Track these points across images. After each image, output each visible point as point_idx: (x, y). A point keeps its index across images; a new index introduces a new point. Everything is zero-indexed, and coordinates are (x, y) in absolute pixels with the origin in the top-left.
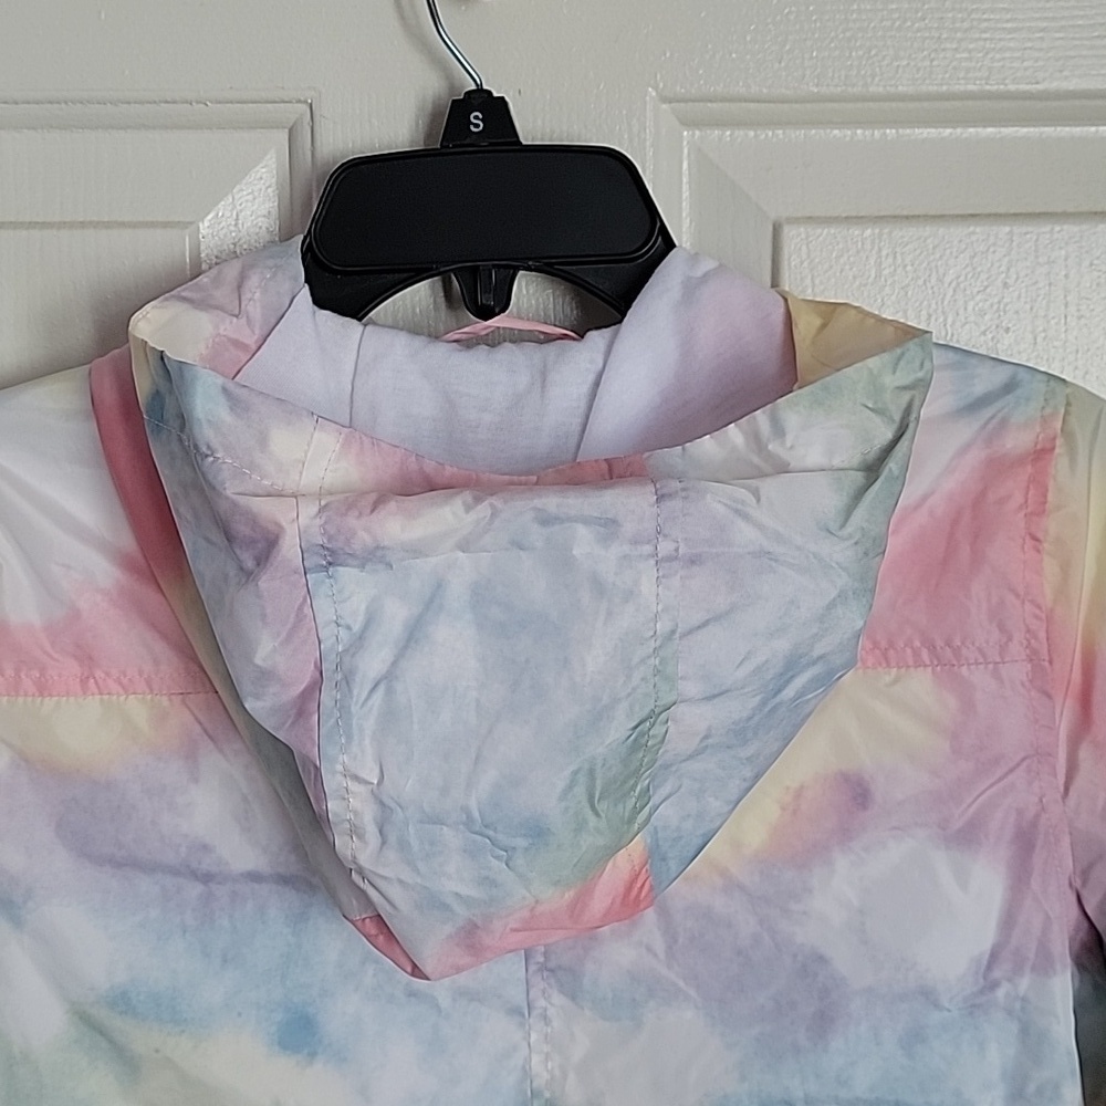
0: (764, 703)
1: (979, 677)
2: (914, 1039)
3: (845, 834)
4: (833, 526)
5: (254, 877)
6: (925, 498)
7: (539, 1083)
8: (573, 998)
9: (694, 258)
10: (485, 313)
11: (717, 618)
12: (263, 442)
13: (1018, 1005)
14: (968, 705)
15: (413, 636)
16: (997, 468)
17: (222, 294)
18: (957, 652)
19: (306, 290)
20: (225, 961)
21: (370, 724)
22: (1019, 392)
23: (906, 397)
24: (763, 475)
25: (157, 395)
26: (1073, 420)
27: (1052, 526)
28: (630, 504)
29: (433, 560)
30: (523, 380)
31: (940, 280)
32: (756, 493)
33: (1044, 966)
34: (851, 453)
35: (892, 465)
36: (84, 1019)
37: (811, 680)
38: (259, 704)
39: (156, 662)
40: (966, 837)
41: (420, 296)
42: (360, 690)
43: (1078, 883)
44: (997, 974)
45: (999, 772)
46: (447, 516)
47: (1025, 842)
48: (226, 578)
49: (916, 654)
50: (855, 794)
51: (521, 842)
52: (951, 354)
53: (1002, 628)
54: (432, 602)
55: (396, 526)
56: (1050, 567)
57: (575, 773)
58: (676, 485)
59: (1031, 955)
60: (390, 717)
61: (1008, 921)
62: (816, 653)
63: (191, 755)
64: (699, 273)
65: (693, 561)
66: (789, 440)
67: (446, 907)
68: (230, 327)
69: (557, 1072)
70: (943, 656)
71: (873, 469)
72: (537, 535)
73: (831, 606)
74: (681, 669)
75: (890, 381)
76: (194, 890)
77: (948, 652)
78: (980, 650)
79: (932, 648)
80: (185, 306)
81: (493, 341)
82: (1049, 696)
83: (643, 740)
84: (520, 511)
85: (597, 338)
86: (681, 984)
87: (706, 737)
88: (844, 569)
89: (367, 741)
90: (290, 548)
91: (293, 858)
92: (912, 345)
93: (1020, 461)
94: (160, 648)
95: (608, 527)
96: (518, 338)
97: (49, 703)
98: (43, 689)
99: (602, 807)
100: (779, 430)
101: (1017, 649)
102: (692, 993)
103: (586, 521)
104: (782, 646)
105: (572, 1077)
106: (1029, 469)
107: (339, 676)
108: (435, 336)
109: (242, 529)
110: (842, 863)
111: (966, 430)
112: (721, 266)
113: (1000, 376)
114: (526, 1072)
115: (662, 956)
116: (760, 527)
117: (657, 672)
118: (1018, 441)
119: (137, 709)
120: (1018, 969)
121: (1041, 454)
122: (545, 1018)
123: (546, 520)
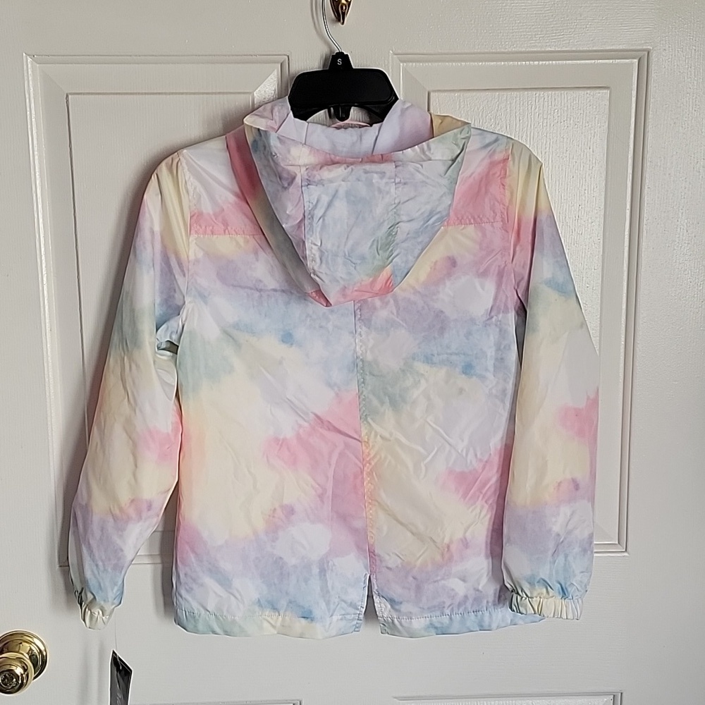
0: (424, 224)
1: (488, 227)
2: (469, 334)
3: (449, 275)
4: (443, 175)
5: (275, 290)
6: (472, 174)
7: (359, 354)
8: (369, 328)
9: (404, 102)
10: (342, 119)
11: (411, 199)
12: (289, 151)
13: (499, 323)
14: (484, 235)
15: (330, 205)
16: (493, 164)
17: (267, 114)
18: (481, 220)
19: (291, 113)
20: (266, 316)
21: (318, 229)
22: (499, 142)
23: (464, 141)
24: (424, 161)
25: (255, 141)
26: (514, 150)
27: (507, 181)
28: (388, 168)
29: (335, 184)
30: (355, 138)
31: (478, 109)
32: (422, 166)
33: (506, 310)
34: (448, 156)
35: (459, 159)
36: (225, 332)
37: (438, 219)
38: (287, 225)
39: (245, 225)
40: (484, 274)
41: (322, 114)
42: (316, 220)
43: (516, 287)
44: (493, 314)
45: (493, 255)
46: (340, 171)
47: (501, 275)
48: (278, 191)
49: (470, 221)
50: (452, 262)
51: (359, 262)
52: (479, 131)
53: (494, 212)
54: (335, 196)
55: (326, 174)
56: (508, 194)
57: (374, 241)
58: (400, 163)
59: (502, 308)
60: (324, 227)
61: (495, 299)
62: (438, 210)
63: (256, 253)
64: (406, 106)
65: (405, 184)
66: (432, 151)
67: (338, 281)
68: (270, 123)
69: (364, 351)
70: (477, 221)
71: (454, 161)
72: (364, 176)
73: (442, 196)
74: (402, 212)
75: (460, 136)
76: (257, 294)
77: (479, 219)
78: (488, 219)
79: (474, 219)
80: (256, 117)
81: (346, 127)
82: (507, 232)
83: (391, 232)
84: (359, 170)
85: (376, 126)
86: (401, 322)
87: (408, 234)
88: (445, 186)
89: (318, 234)
90: (298, 180)
91: (286, 284)
92: (466, 127)
93: (499, 162)
94: (246, 220)
95: (383, 174)
96: (352, 126)
97: (215, 237)
98: (213, 233)
99: (380, 252)
100: (429, 148)
101: (498, 218)
102: (404, 325)
103: (377, 173)
104: (429, 207)
105: (368, 352)
106: (502, 165)
107: (310, 216)
108: (329, 126)
109: (285, 175)
110: (448, 283)
111: (484, 153)
112: (412, 105)
113: (494, 137)
114: (355, 351)
115: (395, 314)
116: (423, 175)
117: (395, 213)
118: (498, 157)
119: (240, 239)
120: (499, 313)
121: (505, 160)
122: (360, 335)
123: (366, 172)
